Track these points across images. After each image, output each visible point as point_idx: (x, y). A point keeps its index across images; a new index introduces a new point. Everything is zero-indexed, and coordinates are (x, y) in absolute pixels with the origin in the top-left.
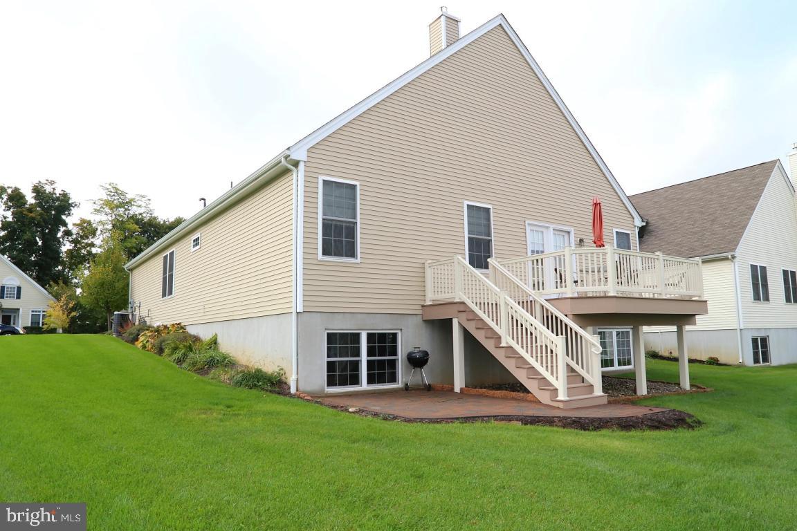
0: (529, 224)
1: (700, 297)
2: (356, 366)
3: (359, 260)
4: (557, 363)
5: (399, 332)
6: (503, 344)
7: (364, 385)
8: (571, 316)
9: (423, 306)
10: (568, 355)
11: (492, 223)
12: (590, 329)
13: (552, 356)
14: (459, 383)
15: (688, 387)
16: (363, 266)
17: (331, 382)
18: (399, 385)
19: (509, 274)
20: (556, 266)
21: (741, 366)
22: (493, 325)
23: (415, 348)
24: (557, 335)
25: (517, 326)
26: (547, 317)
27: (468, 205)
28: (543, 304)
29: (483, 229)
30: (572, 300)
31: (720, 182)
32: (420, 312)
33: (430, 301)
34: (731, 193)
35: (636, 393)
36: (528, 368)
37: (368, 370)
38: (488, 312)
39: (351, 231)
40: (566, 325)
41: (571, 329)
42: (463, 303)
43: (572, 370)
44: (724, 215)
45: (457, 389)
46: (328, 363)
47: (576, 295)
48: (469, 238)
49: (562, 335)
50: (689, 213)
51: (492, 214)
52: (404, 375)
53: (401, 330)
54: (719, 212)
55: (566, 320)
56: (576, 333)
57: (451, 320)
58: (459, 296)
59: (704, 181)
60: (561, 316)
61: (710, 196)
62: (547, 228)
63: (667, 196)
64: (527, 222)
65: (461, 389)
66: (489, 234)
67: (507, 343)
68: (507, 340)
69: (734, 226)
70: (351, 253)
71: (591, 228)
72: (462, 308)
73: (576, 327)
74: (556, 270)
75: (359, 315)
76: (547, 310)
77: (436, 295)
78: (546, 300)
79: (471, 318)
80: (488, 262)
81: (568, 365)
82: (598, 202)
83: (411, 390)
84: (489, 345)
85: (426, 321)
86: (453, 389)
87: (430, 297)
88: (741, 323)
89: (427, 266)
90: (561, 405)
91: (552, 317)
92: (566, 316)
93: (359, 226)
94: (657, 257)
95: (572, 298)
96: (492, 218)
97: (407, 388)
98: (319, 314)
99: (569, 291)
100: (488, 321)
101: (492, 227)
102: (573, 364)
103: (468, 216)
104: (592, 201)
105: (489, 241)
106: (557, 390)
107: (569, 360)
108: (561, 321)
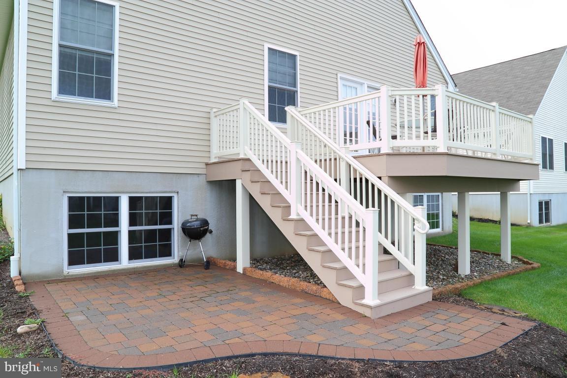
0: (342, 78)
1: (531, 159)
2: (114, 238)
3: (115, 102)
4: (364, 240)
5: (175, 195)
6: (293, 216)
7: (124, 262)
8: (386, 179)
9: (207, 164)
10: (380, 231)
11: (299, 72)
12: (410, 196)
13: (358, 232)
14: (242, 262)
15: (509, 261)
16: (122, 110)
17: (74, 259)
18: (174, 260)
19: (311, 127)
20: (369, 117)
21: (529, 226)
22: (281, 188)
23: (192, 215)
24: (367, 207)
25: (318, 190)
26: (355, 180)
27: (270, 49)
28: (350, 162)
29: (288, 79)
30: (388, 156)
31: (514, 66)
32: (204, 171)
33: (215, 158)
34: (524, 75)
35: (457, 271)
36: (324, 252)
37: (130, 243)
38: (277, 172)
39: (104, 65)
40: (379, 191)
41: (386, 197)
42: (249, 160)
43: (386, 252)
44: (519, 93)
45: (240, 269)
46: (70, 236)
47: (390, 151)
48: (270, 87)
49: (373, 206)
50: (486, 92)
51: (298, 63)
52: (179, 247)
53: (178, 192)
54: (514, 91)
55: (379, 184)
56: (393, 202)
57: (233, 182)
58: (244, 151)
59: (499, 66)
60: (373, 179)
61: (506, 78)
62: (362, 84)
63: (466, 79)
64: (339, 75)
65: (244, 269)
66: (295, 85)
67: (298, 215)
68: (298, 210)
69: (529, 102)
70: (105, 92)
71: (413, 73)
72: (247, 166)
73: (392, 194)
74: (368, 123)
75: (116, 175)
76: (355, 170)
77: (221, 151)
78: (355, 158)
79: (256, 179)
80: (285, 111)
81: (380, 244)
82: (422, 41)
83: (186, 267)
84: (275, 216)
85: (211, 183)
86: (235, 267)
87: (216, 153)
88: (531, 188)
89: (212, 115)
90: (367, 312)
91: (361, 179)
92: (380, 178)
93: (116, 59)
94: (492, 108)
95: (388, 155)
96: (298, 67)
97: (182, 264)
98: (53, 172)
99: (386, 145)
100: (276, 183)
101: (299, 76)
102: (388, 245)
103: (269, 62)
104: (415, 41)
105: (295, 92)
106: (362, 287)
107: (381, 238)
108: (373, 186)
